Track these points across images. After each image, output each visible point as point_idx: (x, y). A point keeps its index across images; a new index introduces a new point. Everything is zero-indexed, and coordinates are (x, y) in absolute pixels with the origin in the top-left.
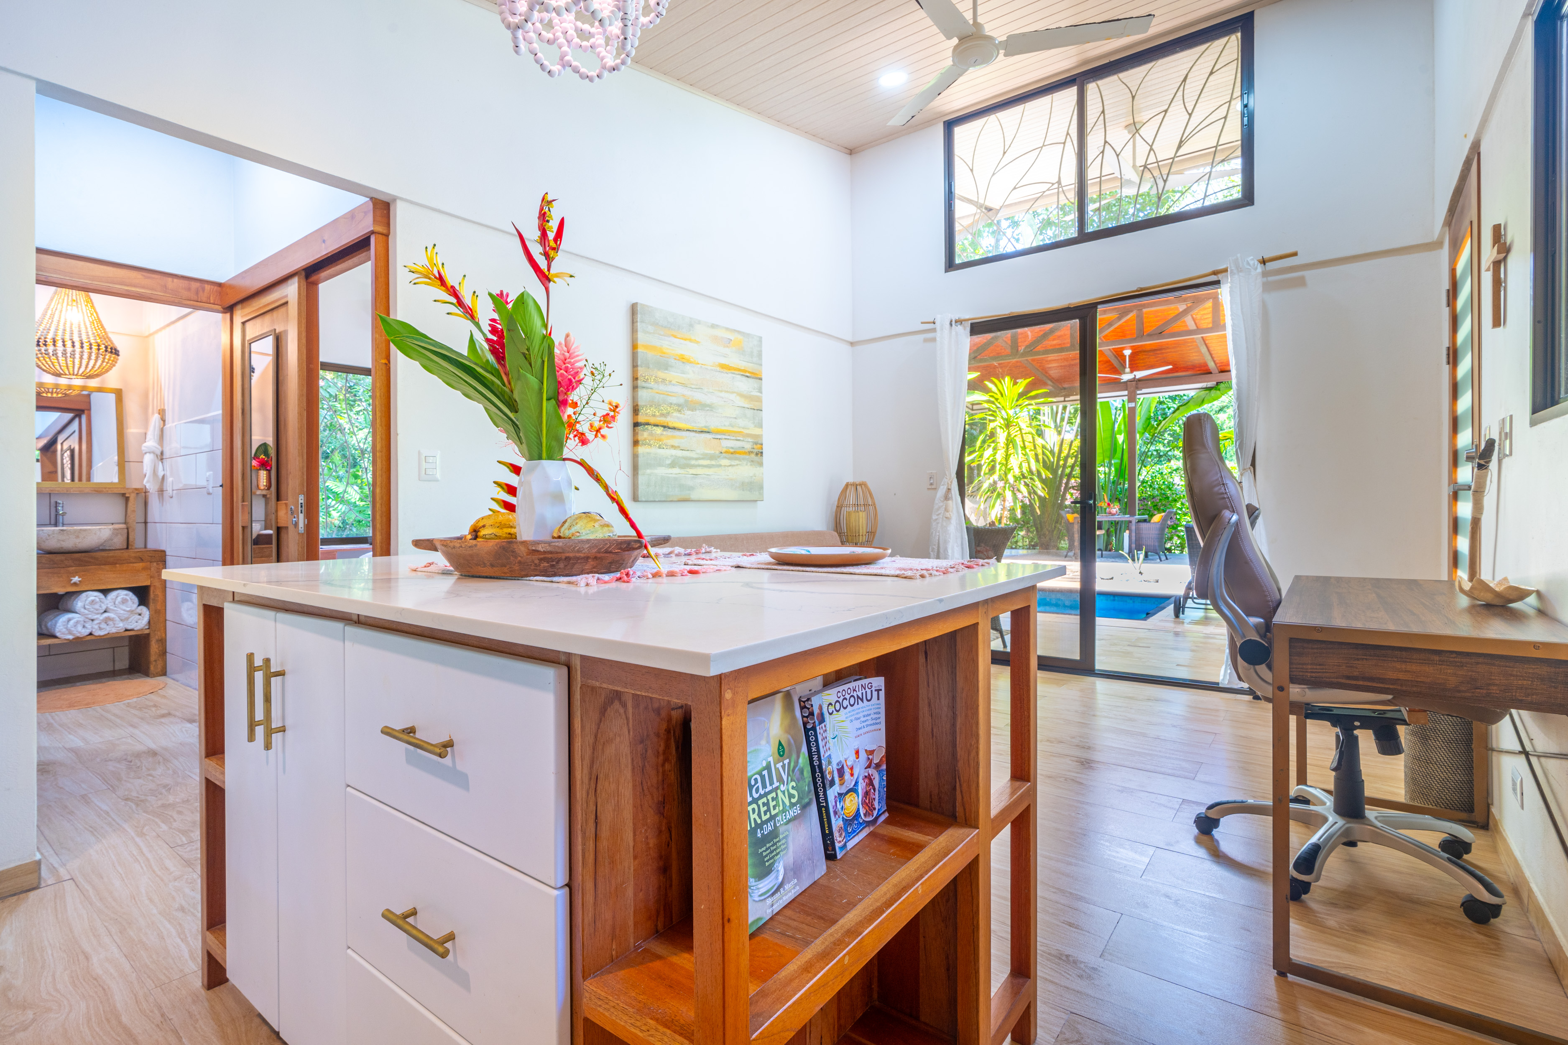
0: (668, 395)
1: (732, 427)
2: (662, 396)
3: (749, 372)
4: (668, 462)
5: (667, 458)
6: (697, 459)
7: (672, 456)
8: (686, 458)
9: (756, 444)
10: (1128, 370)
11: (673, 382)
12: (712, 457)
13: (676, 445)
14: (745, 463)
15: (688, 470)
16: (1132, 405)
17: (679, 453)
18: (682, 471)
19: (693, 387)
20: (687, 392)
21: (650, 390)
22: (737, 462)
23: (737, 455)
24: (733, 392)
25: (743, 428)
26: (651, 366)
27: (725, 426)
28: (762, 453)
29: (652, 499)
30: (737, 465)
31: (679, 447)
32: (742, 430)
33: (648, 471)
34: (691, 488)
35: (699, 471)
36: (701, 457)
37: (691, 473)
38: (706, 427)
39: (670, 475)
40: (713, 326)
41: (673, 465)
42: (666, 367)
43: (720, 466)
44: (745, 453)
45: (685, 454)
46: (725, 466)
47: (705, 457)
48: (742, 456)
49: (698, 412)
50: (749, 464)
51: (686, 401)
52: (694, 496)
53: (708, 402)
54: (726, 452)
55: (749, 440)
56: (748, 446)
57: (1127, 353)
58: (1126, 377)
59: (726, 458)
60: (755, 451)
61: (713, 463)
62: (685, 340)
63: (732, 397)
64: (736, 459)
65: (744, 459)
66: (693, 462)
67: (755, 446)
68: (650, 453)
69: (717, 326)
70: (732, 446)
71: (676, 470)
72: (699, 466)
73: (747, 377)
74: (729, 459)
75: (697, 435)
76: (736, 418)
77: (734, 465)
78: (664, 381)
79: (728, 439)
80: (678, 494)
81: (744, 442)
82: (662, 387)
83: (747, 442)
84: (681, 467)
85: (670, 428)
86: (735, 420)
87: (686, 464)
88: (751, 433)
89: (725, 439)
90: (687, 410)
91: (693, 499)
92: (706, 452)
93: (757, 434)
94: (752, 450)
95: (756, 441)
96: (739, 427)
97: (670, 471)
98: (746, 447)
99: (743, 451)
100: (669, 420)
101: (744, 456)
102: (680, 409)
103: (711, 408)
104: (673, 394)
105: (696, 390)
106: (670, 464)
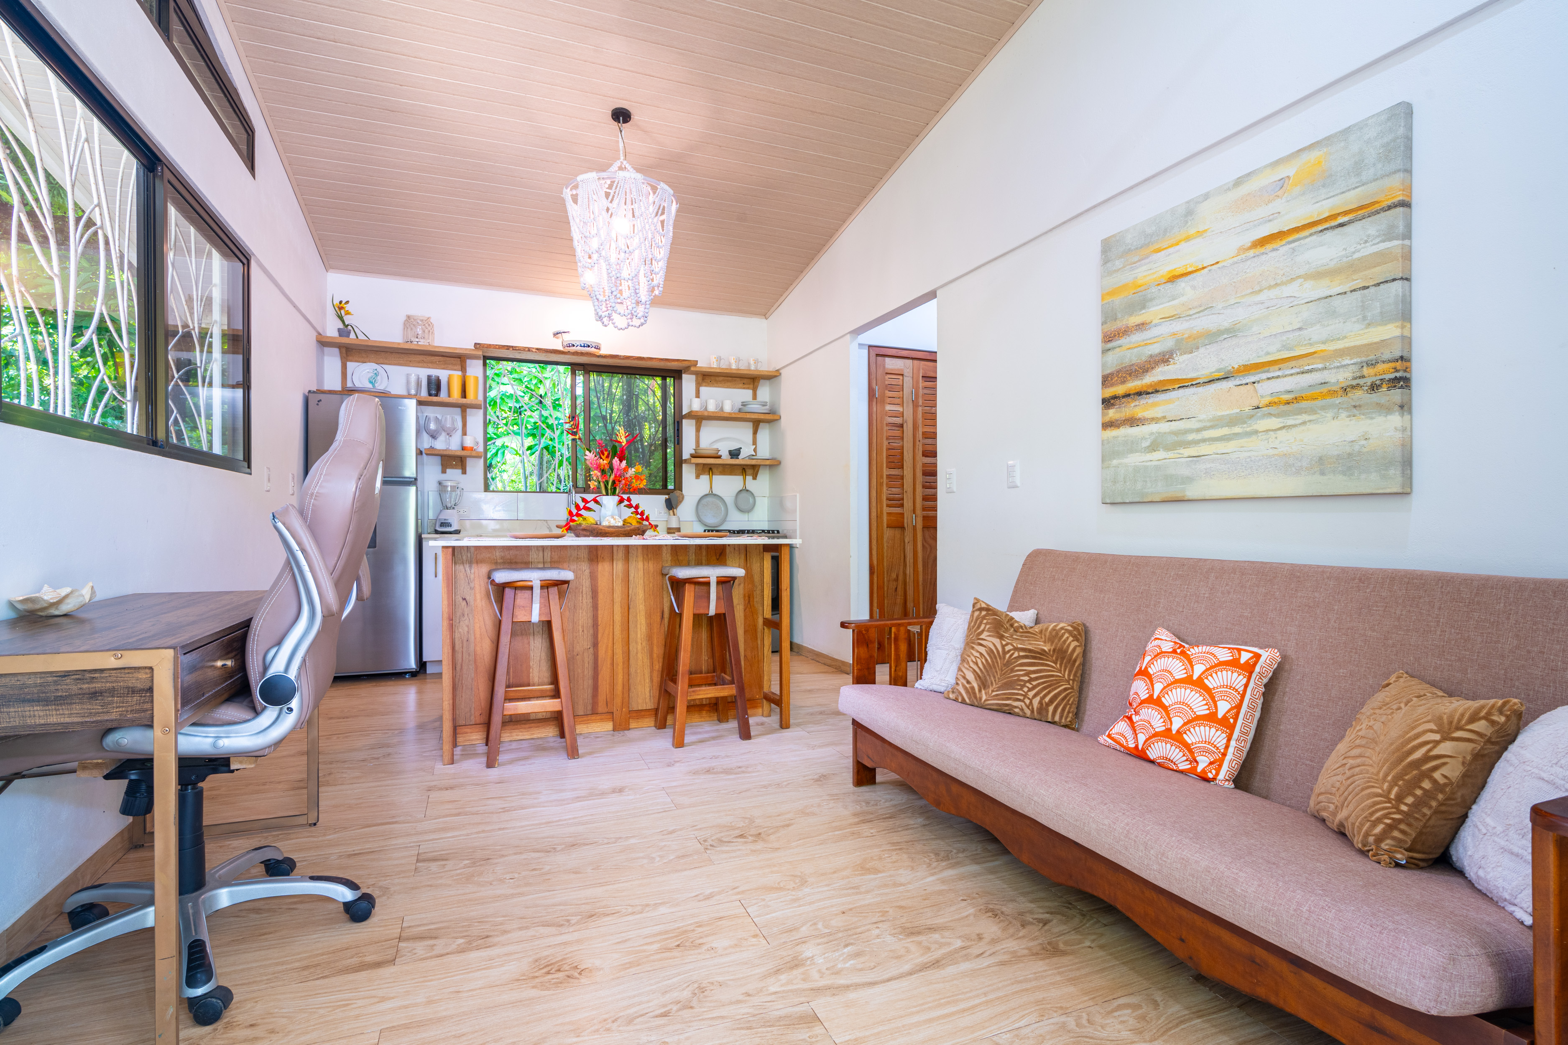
0: (1146, 345)
1: (1291, 349)
2: (1136, 350)
3: (1346, 213)
4: (1146, 444)
5: (1143, 438)
6: (1198, 430)
7: (1152, 433)
8: (1176, 433)
9: (1371, 364)
11: (1154, 322)
12: (1232, 421)
13: (1159, 415)
14: (1330, 414)
15: (1182, 451)
17: (1164, 427)
18: (1170, 454)
19: (1191, 312)
20: (1180, 327)
21: (1118, 350)
22: (1305, 417)
23: (1304, 404)
24: (1293, 280)
25: (1324, 343)
26: (1119, 315)
27: (1268, 353)
28: (1404, 379)
29: (1119, 500)
30: (1304, 423)
31: (1164, 417)
32: (1322, 347)
33: (1115, 462)
34: (1189, 480)
35: (1204, 449)
36: (1208, 424)
37: (1186, 455)
38: (1218, 371)
39: (1149, 464)
40: (1240, 182)
41: (1153, 447)
42: (1143, 304)
43: (1256, 432)
44: (1332, 393)
45: (1175, 426)
46: (1267, 431)
47: (1216, 423)
48: (1319, 403)
49: (1202, 350)
50: (1344, 415)
51: (1179, 342)
52: (1192, 492)
53: (1226, 324)
54: (1269, 405)
55: (1346, 362)
56: (1341, 377)
59: (1270, 415)
60: (1369, 381)
61: (1237, 430)
62: (1177, 243)
63: (1291, 289)
64: (1300, 412)
65: (1323, 408)
66: (1191, 437)
67: (1366, 371)
68: (1118, 437)
70: (1289, 388)
71: (1160, 454)
72: (1204, 440)
73: (1341, 225)
74: (1277, 416)
75: (1200, 389)
76: (1300, 329)
77: (1294, 426)
78: (1141, 327)
79: (1278, 377)
80: (1160, 490)
81: (1326, 372)
82: (1136, 338)
83: (1338, 367)
84: (1167, 449)
85: (1148, 393)
86: (1297, 333)
87: (1177, 442)
88: (1352, 344)
89: (1269, 379)
90: (1181, 354)
91: (1191, 498)
92: (1220, 413)
93: (1377, 339)
94: (1354, 383)
95: (1372, 357)
96: (1311, 344)
97: (1149, 456)
98: (1333, 380)
99: (1325, 389)
100: (1148, 379)
101: (1330, 401)
102: (1164, 359)
103: (1232, 332)
104: (1155, 340)
105: (1197, 315)
106: (1148, 447)
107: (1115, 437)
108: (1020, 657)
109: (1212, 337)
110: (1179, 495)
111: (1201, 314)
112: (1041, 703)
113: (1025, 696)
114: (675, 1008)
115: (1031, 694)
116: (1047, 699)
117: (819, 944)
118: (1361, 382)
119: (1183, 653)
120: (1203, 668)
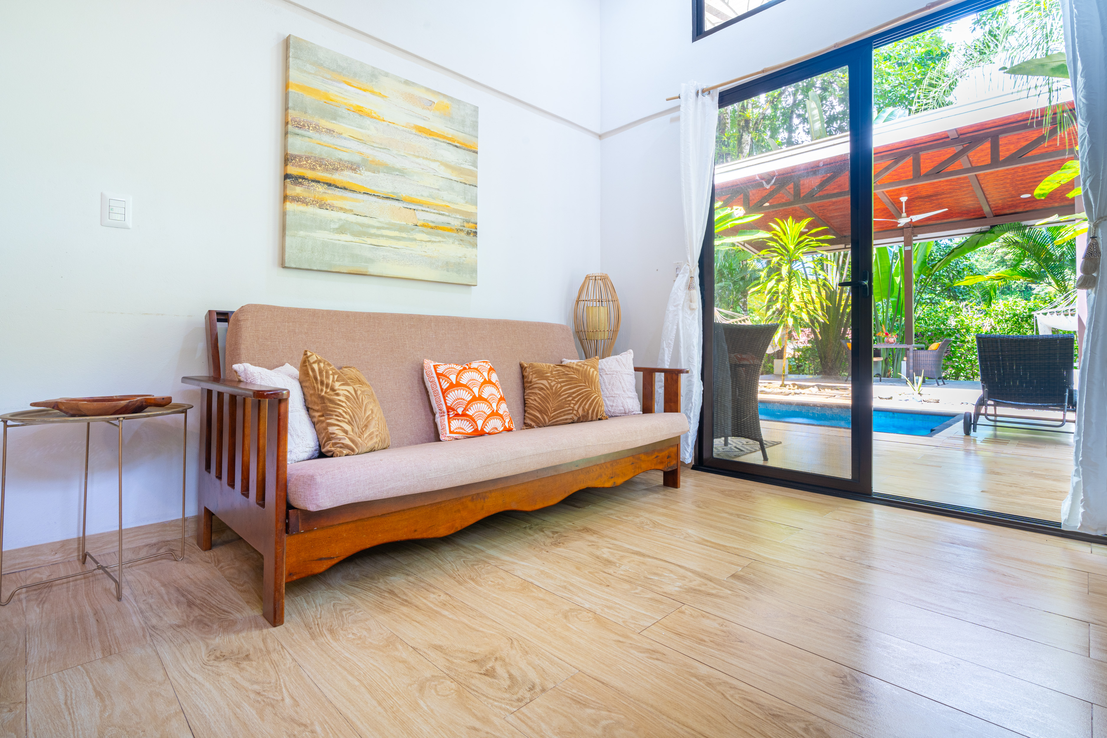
0: (336, 148)
1: (434, 199)
2: (326, 148)
3: (458, 142)
4: (334, 226)
5: (332, 221)
6: (379, 228)
7: (340, 220)
8: (362, 225)
9: (468, 222)
10: (904, 214)
11: (344, 135)
12: (401, 229)
13: (347, 208)
14: (451, 241)
15: (365, 239)
16: (908, 248)
17: (351, 218)
18: (356, 239)
19: (375, 145)
20: (365, 150)
21: (307, 139)
22: (439, 238)
23: (440, 231)
24: (435, 161)
25: (449, 202)
26: (309, 112)
27: (422, 196)
28: (476, 233)
29: (307, 267)
30: (440, 242)
31: (352, 210)
32: (448, 204)
33: (302, 233)
34: (371, 261)
35: (382, 242)
36: (386, 226)
37: (369, 242)
38: (394, 193)
39: (337, 242)
40: (407, 82)
41: (342, 230)
42: (334, 116)
43: (415, 240)
44: (452, 230)
45: (360, 219)
46: (421, 241)
47: (391, 227)
48: (447, 233)
49: (382, 174)
50: (457, 243)
51: (364, 160)
52: (372, 270)
53: (398, 166)
54: (423, 226)
55: (458, 216)
56: (456, 223)
57: (904, 199)
58: (903, 221)
59: (423, 232)
60: (466, 229)
61: (404, 235)
62: (365, 90)
63: (435, 165)
64: (438, 235)
65: (449, 236)
66: (373, 231)
67: (465, 224)
68: (306, 212)
69: (413, 83)
70: (433, 220)
71: (346, 237)
72: (383, 236)
73: (456, 146)
74: (428, 233)
75: (380, 201)
76: (438, 190)
77: (435, 242)
78: (330, 131)
79: (427, 211)
80: (347, 265)
81: (449, 218)
82: (326, 138)
83: (455, 218)
84: (354, 234)
85: (338, 187)
86: (437, 191)
87: (362, 232)
88: (460, 209)
89: (422, 210)
90: (366, 170)
91: (372, 274)
92: (393, 221)
93: (469, 211)
94: (461, 228)
95: (467, 218)
96: (443, 201)
97: (337, 236)
98: (453, 224)
99: (449, 227)
100: (337, 177)
101: (450, 233)
102: (354, 167)
103: (402, 173)
104: (344, 149)
105: (379, 149)
106: (337, 229)
107: (303, 212)
109: (390, 170)
110: (363, 270)
111: (382, 150)
118: (464, 229)
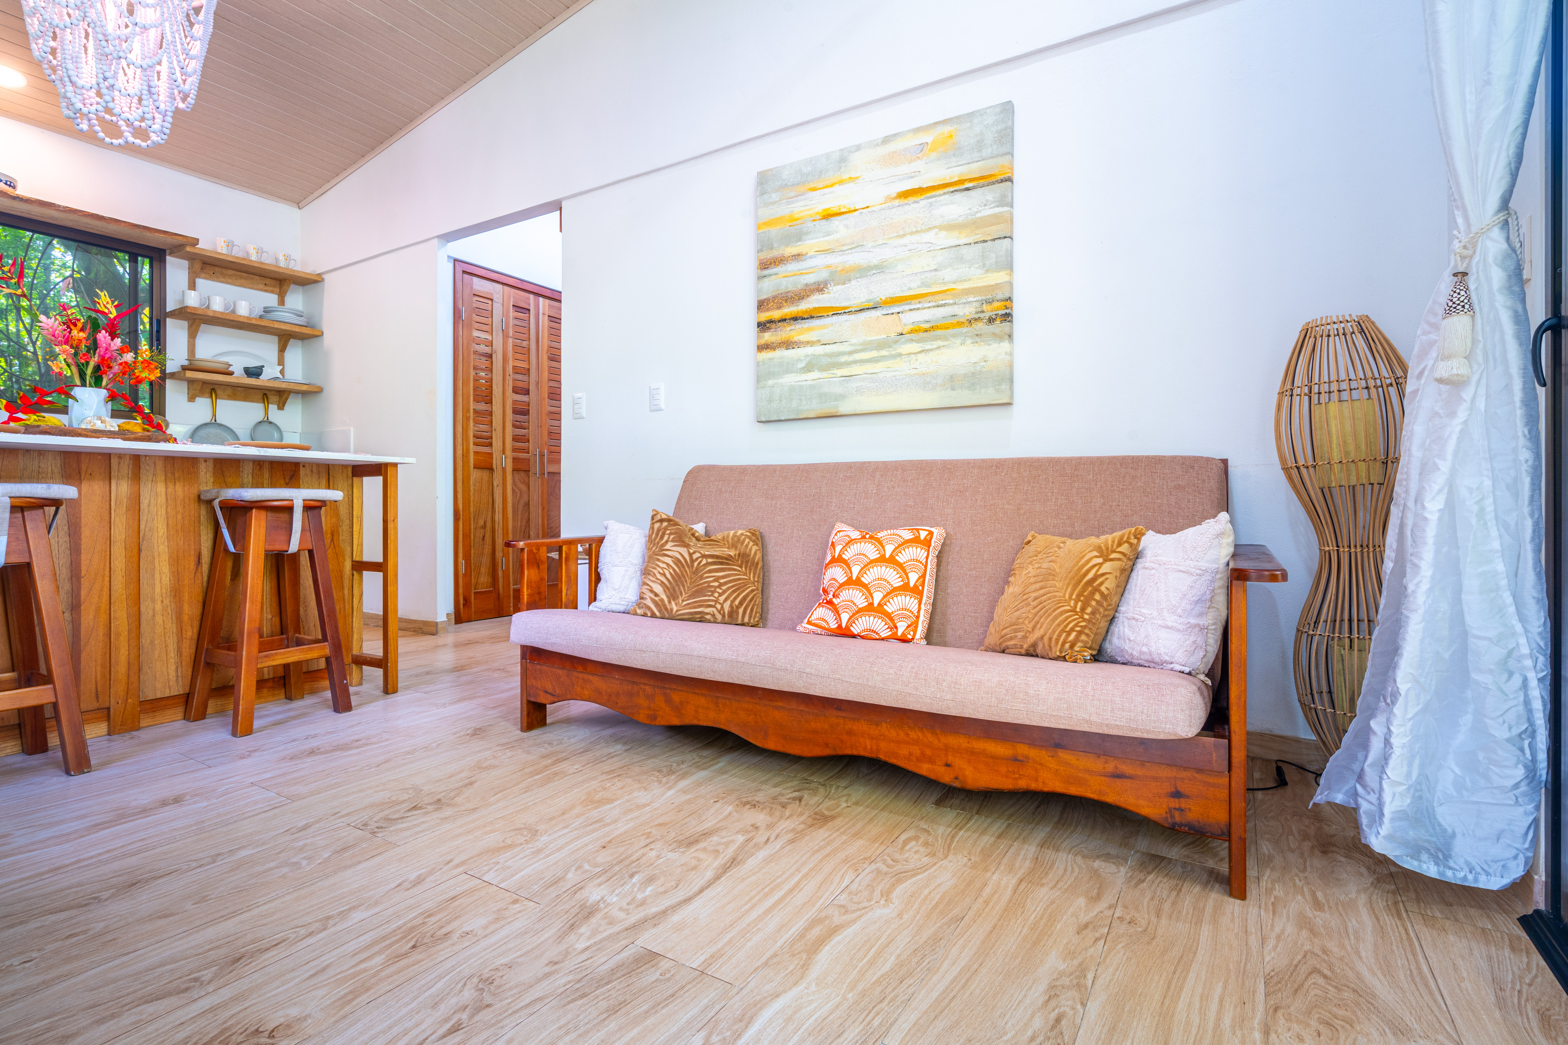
0: (801, 274)
1: (928, 286)
2: (791, 278)
3: (971, 180)
4: (801, 365)
5: (799, 360)
6: (850, 353)
7: (807, 356)
8: (830, 355)
9: (989, 302)
11: (810, 254)
12: (880, 345)
13: (814, 339)
14: (958, 341)
15: (835, 371)
17: (819, 350)
18: (825, 374)
19: (844, 248)
20: (833, 260)
21: (774, 277)
22: (940, 343)
23: (939, 332)
24: (930, 229)
25: (954, 283)
26: (776, 245)
27: (910, 289)
28: (1008, 315)
29: (775, 418)
30: (939, 348)
31: (819, 341)
32: (953, 286)
33: (770, 382)
34: (842, 397)
35: (855, 370)
36: (859, 348)
37: (839, 375)
38: (869, 301)
39: (804, 383)
40: (886, 140)
41: (808, 368)
42: (799, 237)
43: (900, 355)
44: (960, 324)
45: (829, 349)
46: (909, 354)
47: (866, 347)
48: (950, 331)
49: (854, 282)
50: (969, 341)
51: (833, 273)
52: (844, 408)
53: (875, 262)
54: (912, 332)
55: (971, 299)
56: (966, 311)
59: (911, 340)
60: (987, 315)
61: (884, 353)
62: (833, 185)
63: (929, 237)
64: (936, 338)
65: (954, 336)
66: (843, 359)
67: (985, 307)
68: (772, 359)
69: (895, 135)
70: (927, 318)
71: (815, 375)
72: (855, 362)
73: (967, 189)
74: (918, 341)
75: (852, 317)
76: (936, 270)
77: (931, 350)
78: (797, 257)
79: (918, 309)
80: (816, 407)
81: (956, 307)
82: (792, 267)
83: (965, 303)
84: (822, 369)
85: (804, 319)
86: (934, 273)
87: (831, 364)
88: (975, 285)
89: (911, 310)
90: (835, 285)
91: (843, 413)
92: (869, 338)
93: (993, 283)
94: (977, 316)
95: (989, 296)
96: (944, 283)
97: (804, 377)
98: (961, 314)
99: (954, 320)
100: (804, 306)
101: (958, 330)
102: (820, 288)
103: (880, 268)
104: (810, 270)
105: (850, 251)
106: (804, 368)
107: (770, 359)
108: (708, 564)
109: (863, 271)
110: (832, 411)
111: (853, 251)
112: (731, 606)
113: (716, 601)
114: (464, 1016)
115: (722, 599)
116: (737, 602)
117: (600, 885)
118: (982, 315)
119: (871, 537)
120: (892, 547)
